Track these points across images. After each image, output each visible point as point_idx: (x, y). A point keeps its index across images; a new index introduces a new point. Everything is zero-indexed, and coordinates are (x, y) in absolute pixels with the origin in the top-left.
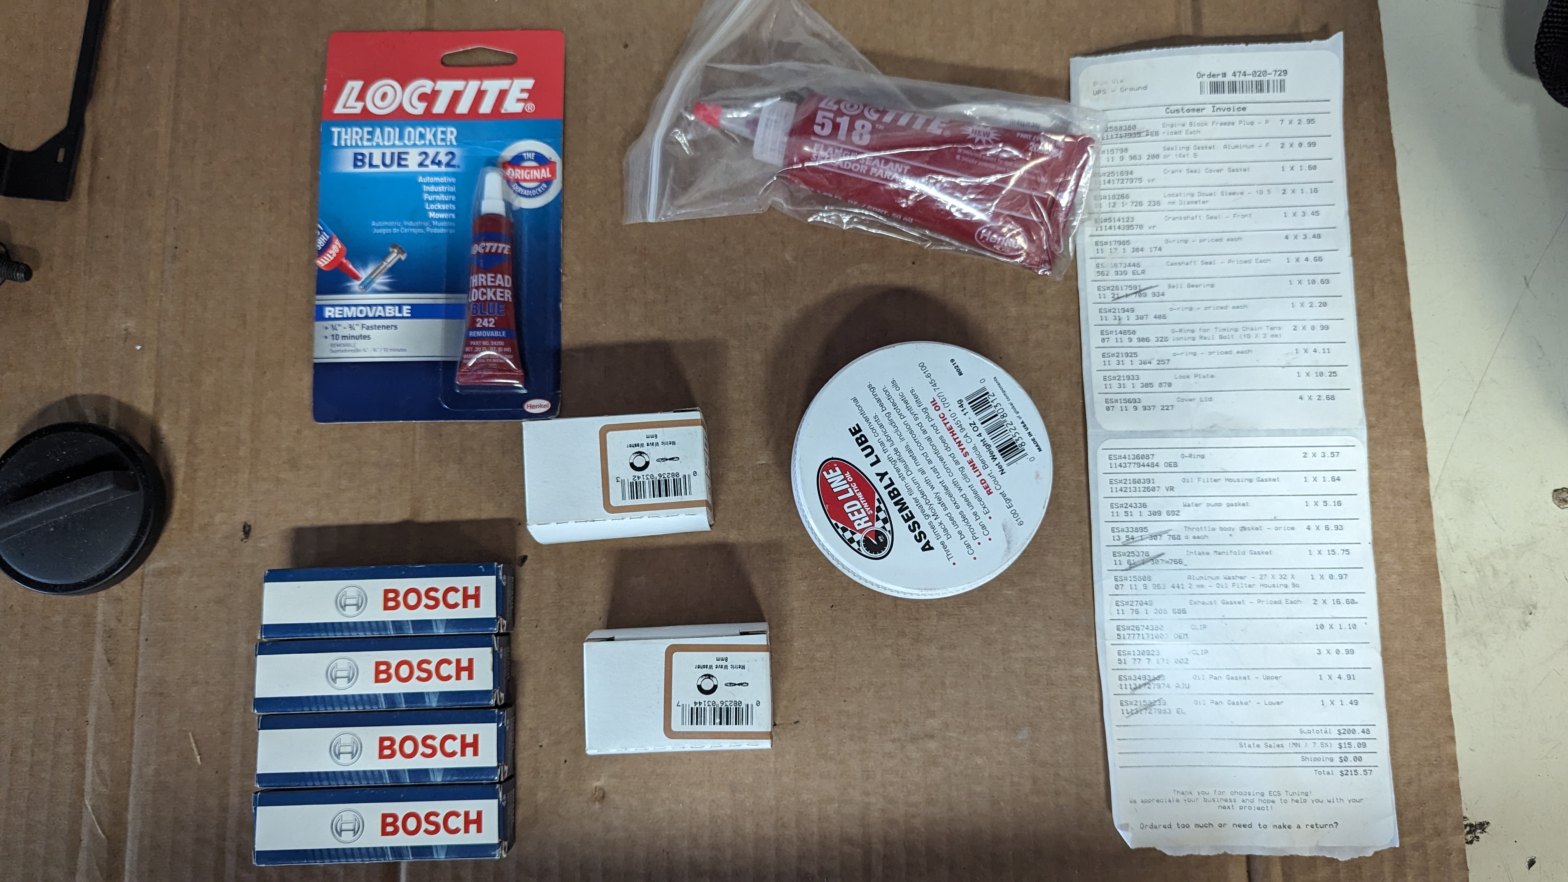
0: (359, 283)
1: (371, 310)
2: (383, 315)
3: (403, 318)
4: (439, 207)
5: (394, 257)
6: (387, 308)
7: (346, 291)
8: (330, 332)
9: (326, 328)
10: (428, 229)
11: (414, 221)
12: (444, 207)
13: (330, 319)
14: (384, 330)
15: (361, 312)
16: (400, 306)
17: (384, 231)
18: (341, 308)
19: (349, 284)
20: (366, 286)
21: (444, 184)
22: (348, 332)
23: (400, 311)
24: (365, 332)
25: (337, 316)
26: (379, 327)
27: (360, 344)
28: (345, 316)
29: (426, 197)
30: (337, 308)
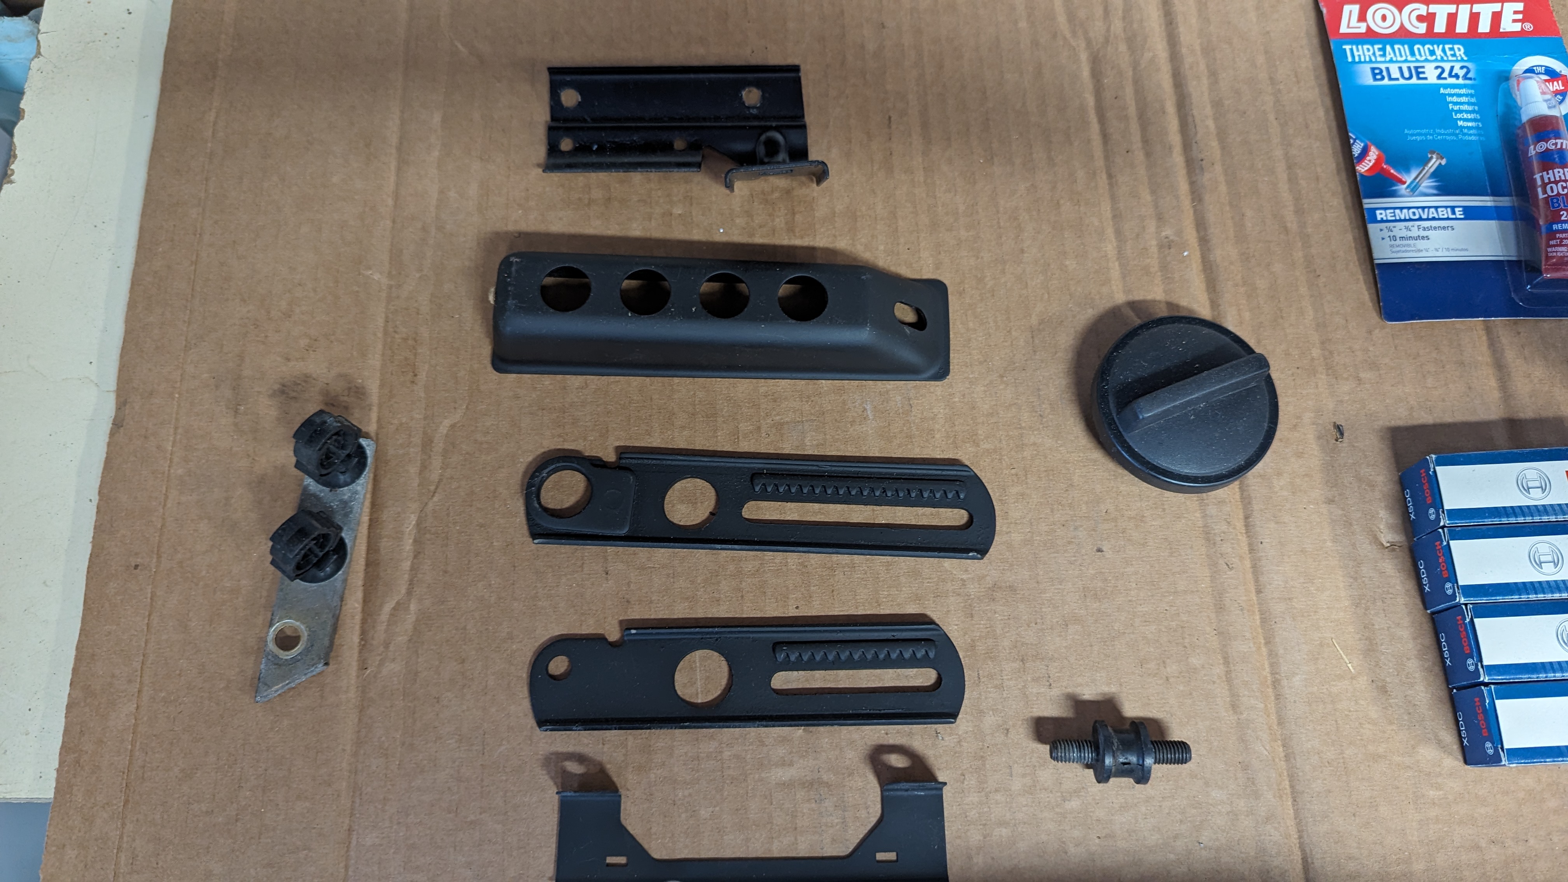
0: (1405, 186)
1: (1423, 211)
2: (1437, 217)
3: (1456, 219)
4: (1465, 116)
5: (1434, 163)
6: (1440, 210)
7: (1393, 194)
8: (1386, 234)
9: (1381, 230)
10: (1460, 137)
11: (1445, 129)
12: (1469, 116)
13: (1382, 221)
14: (1440, 231)
15: (1414, 214)
16: (1453, 208)
17: (1419, 138)
18: (1392, 211)
19: (1394, 188)
20: (1414, 189)
21: (1466, 95)
22: (1404, 233)
23: (1454, 213)
24: (1425, 233)
25: (1390, 218)
26: (1435, 228)
27: (1421, 244)
28: (1398, 218)
29: (1450, 107)
30: (1388, 211)
